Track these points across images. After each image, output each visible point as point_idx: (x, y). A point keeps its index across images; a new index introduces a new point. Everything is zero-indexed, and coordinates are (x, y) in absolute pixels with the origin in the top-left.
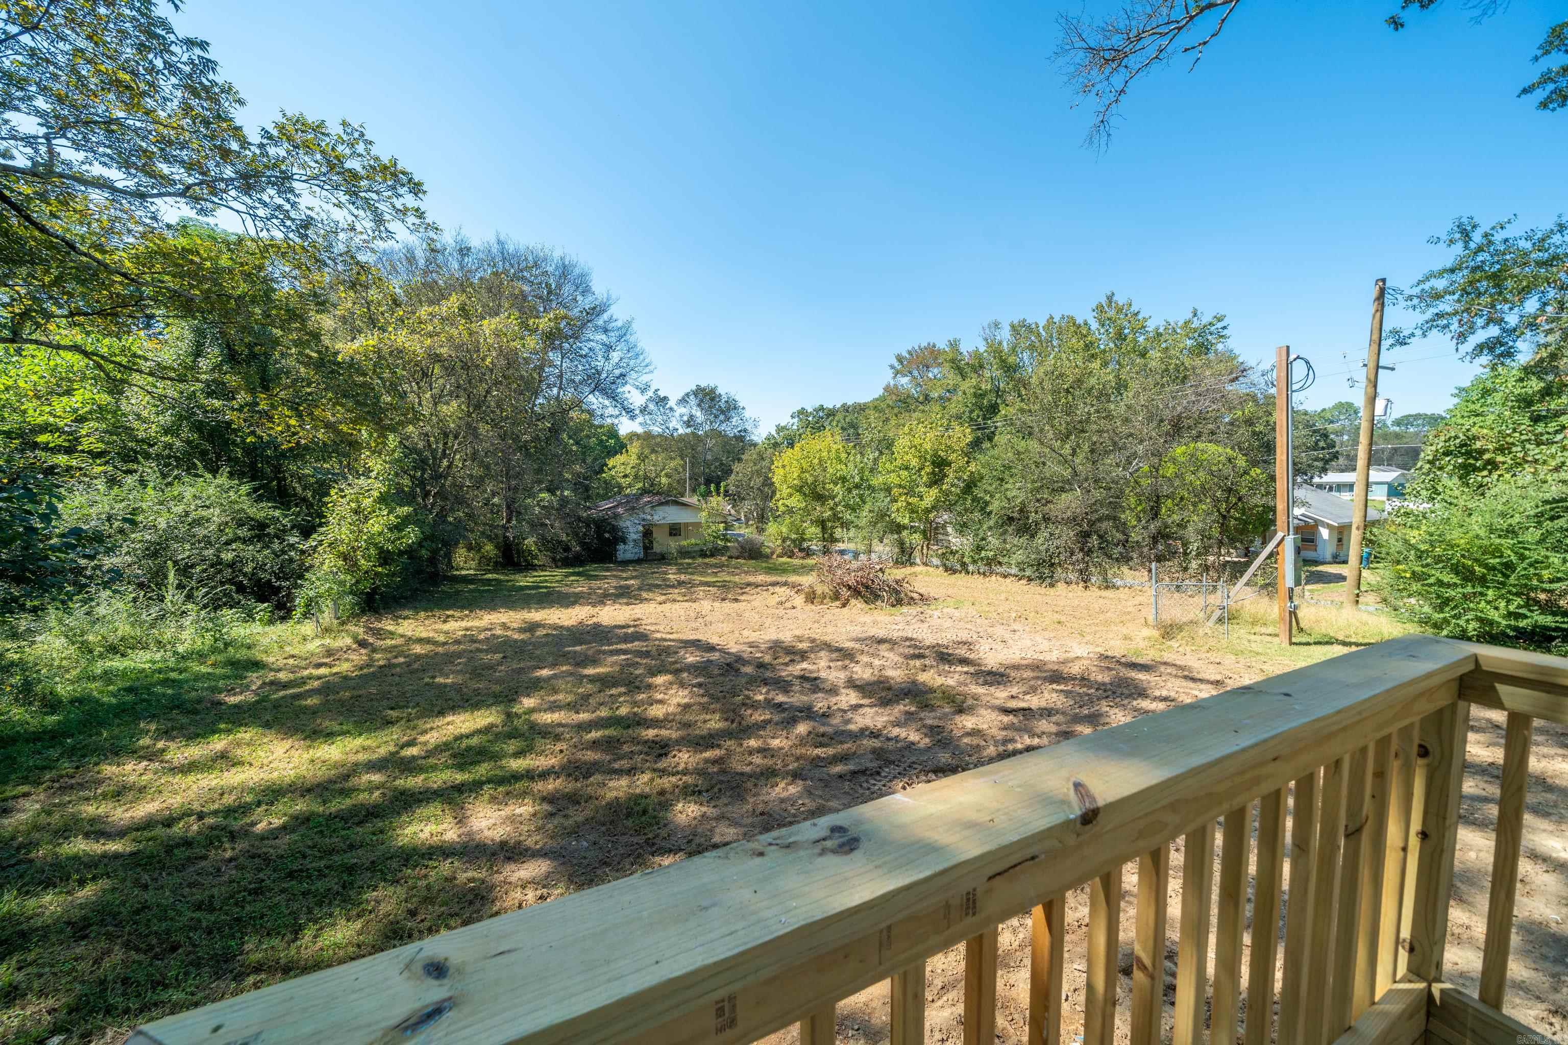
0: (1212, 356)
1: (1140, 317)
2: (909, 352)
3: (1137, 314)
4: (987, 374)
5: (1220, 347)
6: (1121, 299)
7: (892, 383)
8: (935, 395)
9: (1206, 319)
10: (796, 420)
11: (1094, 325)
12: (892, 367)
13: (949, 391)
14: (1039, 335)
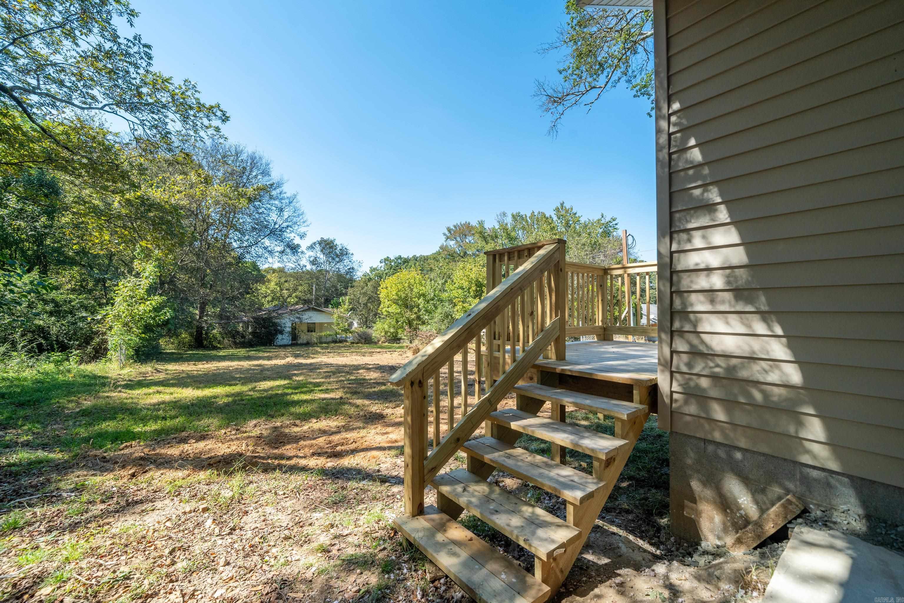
0: (611, 238)
1: (577, 216)
2: (455, 226)
3: (575, 214)
4: (500, 241)
5: (615, 234)
6: (567, 206)
7: (445, 244)
8: (470, 252)
9: (608, 219)
10: (383, 264)
11: (555, 218)
12: (444, 234)
13: (478, 251)
14: (527, 221)
